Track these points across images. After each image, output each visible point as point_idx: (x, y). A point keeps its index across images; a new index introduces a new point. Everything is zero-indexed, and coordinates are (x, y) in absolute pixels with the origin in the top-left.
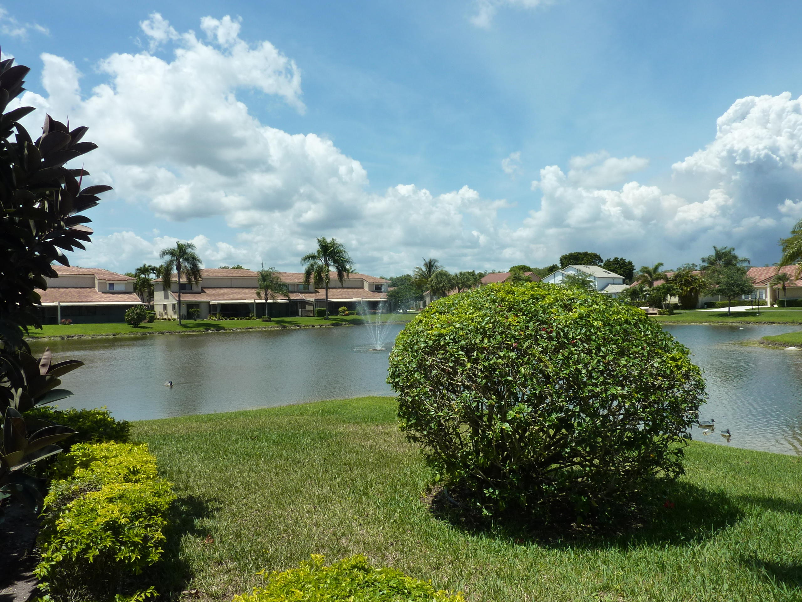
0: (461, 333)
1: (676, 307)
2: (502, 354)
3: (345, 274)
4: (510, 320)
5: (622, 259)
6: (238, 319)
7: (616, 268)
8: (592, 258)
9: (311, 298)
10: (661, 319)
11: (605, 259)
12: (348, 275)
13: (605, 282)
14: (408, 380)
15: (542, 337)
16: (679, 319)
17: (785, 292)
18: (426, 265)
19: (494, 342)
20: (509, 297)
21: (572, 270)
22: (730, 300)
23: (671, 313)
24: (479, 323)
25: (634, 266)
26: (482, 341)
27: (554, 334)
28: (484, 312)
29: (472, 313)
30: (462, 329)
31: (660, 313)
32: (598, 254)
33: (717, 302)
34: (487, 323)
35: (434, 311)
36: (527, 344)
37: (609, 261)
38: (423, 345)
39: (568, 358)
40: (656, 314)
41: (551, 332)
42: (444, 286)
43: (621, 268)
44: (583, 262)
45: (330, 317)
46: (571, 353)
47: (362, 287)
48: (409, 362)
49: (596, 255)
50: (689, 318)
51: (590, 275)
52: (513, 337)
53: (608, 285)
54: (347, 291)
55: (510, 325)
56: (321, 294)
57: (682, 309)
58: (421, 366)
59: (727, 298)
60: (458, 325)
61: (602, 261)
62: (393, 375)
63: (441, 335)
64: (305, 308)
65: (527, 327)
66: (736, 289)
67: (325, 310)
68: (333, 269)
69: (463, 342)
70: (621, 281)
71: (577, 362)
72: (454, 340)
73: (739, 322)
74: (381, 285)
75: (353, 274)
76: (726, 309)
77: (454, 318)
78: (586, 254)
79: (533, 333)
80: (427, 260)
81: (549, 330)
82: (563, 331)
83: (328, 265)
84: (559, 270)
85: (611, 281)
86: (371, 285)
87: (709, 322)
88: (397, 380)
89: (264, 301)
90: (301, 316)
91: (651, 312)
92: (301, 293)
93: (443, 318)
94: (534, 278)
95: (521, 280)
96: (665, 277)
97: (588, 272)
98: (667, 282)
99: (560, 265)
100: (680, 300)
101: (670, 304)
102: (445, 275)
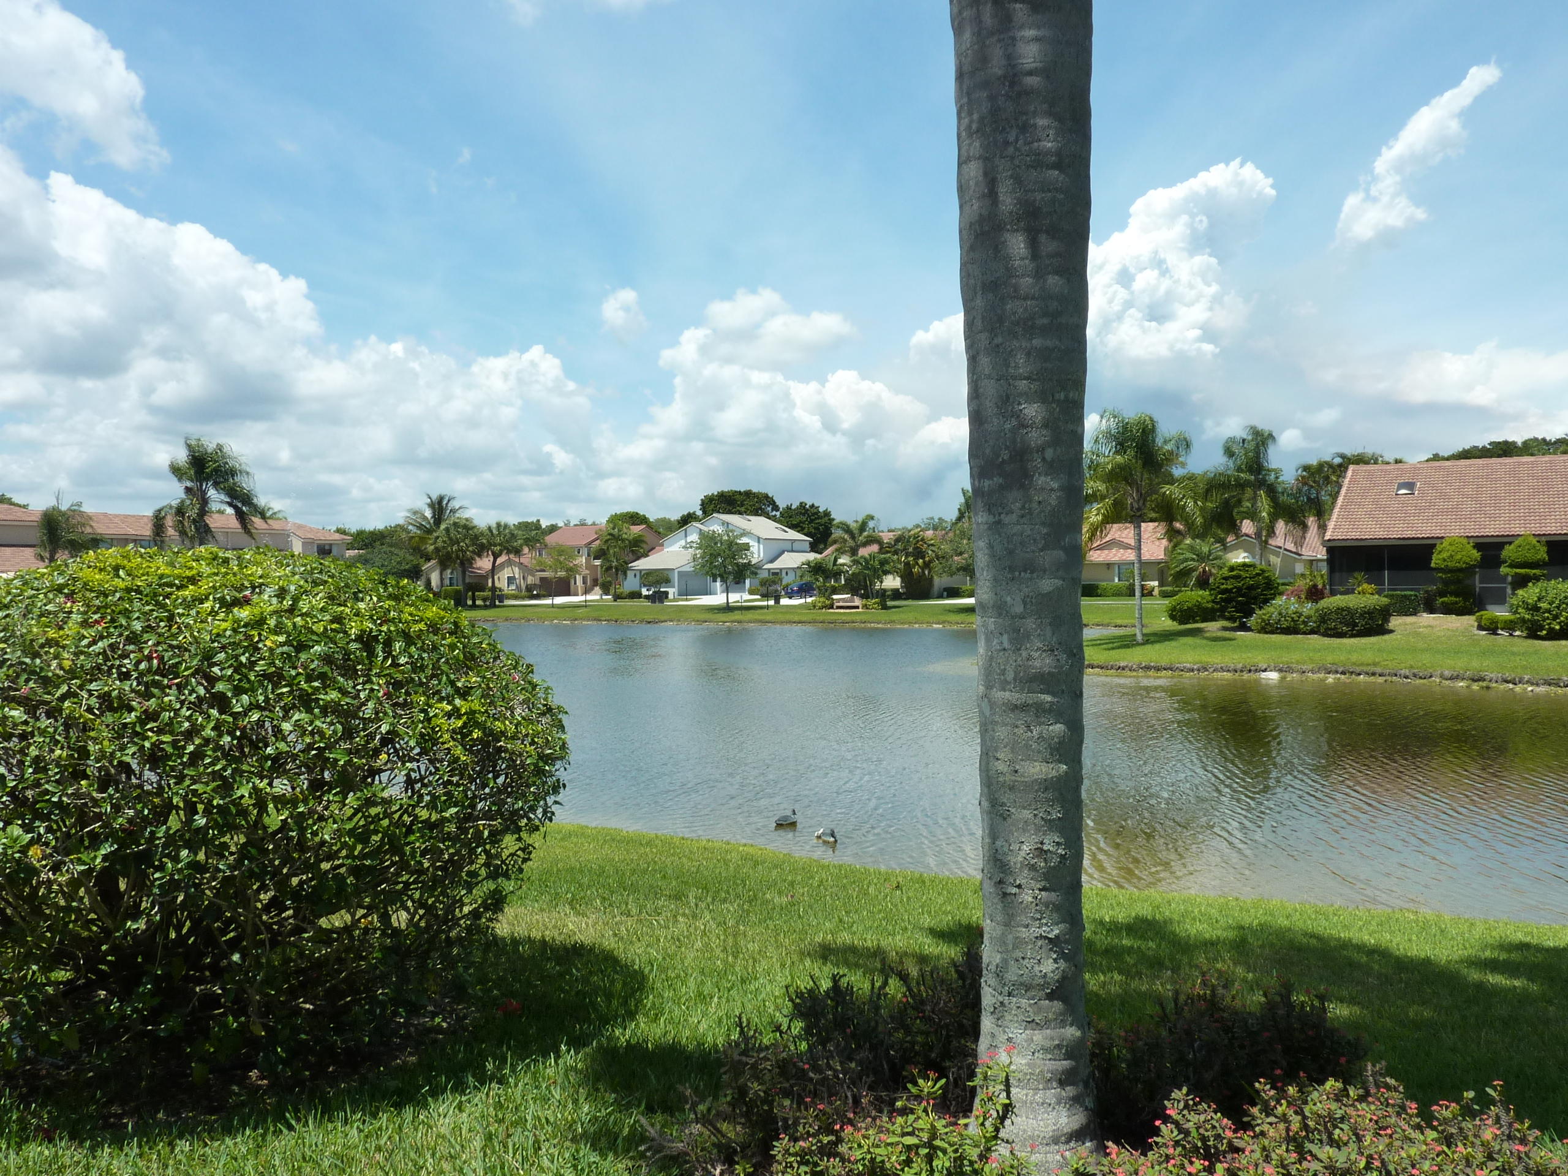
1: (896, 595)
3: (257, 521)
5: (812, 506)
7: (799, 522)
8: (760, 501)
10: (864, 618)
11: (782, 504)
12: (262, 522)
13: (776, 548)
16: (895, 618)
18: (431, 505)
21: (716, 525)
23: (883, 607)
25: (834, 520)
31: (865, 606)
32: (770, 495)
33: (964, 588)
37: (789, 508)
40: (857, 607)
42: (462, 550)
43: (812, 521)
44: (743, 509)
49: (766, 496)
50: (911, 616)
51: (745, 533)
53: (783, 552)
57: (905, 599)
61: (776, 508)
70: (807, 546)
74: (331, 545)
75: (276, 521)
78: (748, 494)
80: (435, 497)
83: (205, 499)
84: (696, 523)
85: (788, 546)
86: (307, 543)
87: (943, 622)
91: (850, 603)
94: (649, 537)
95: (623, 540)
96: (878, 541)
97: (744, 527)
98: (881, 549)
99: (699, 513)
100: (902, 582)
101: (885, 591)
102: (467, 527)
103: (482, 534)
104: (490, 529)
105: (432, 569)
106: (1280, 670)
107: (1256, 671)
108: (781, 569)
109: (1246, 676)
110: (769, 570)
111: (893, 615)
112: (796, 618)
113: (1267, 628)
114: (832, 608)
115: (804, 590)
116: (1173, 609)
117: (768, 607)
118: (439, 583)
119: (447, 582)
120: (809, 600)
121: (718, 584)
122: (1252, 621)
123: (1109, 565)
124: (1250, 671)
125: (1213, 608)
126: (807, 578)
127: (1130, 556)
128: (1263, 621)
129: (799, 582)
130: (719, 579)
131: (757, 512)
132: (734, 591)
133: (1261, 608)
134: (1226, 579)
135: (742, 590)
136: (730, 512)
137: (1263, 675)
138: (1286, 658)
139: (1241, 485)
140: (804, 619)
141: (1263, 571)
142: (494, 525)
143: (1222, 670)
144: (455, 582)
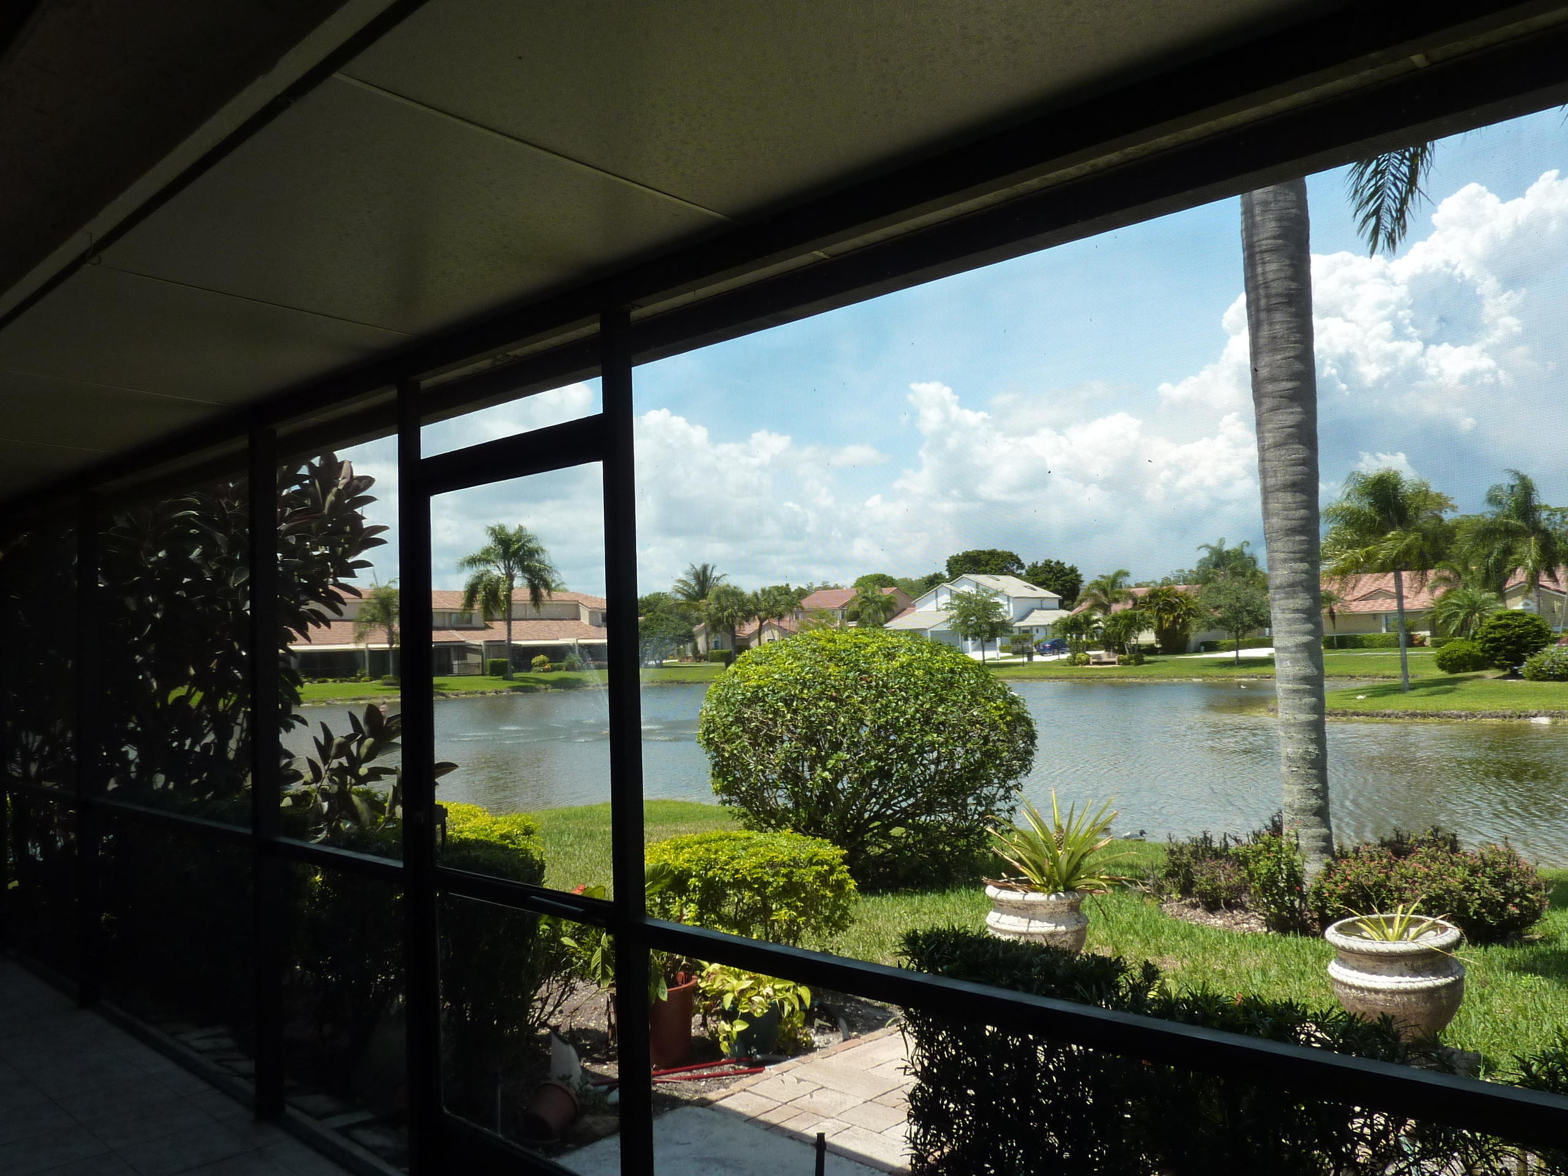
0: (780, 684)
1: (1151, 650)
2: (821, 704)
3: (544, 592)
4: (830, 670)
5: (1058, 563)
6: (335, 682)
7: (1047, 580)
8: (1004, 560)
9: (476, 639)
10: (1121, 673)
11: (1027, 562)
12: (549, 595)
13: (1025, 606)
14: (725, 734)
15: (862, 687)
16: (1153, 672)
17: (1334, 623)
18: (695, 574)
19: (813, 692)
20: (830, 645)
21: (967, 585)
22: (1238, 638)
23: (1140, 662)
24: (798, 673)
25: (1080, 575)
26: (801, 692)
27: (874, 683)
28: (804, 662)
29: (792, 664)
30: (781, 680)
31: (1122, 662)
32: (1015, 554)
33: (1222, 642)
34: (807, 674)
35: (749, 661)
36: (846, 694)
37: (1035, 566)
38: (740, 697)
39: (887, 706)
40: (1114, 663)
41: (871, 682)
42: (731, 616)
43: (1058, 579)
44: (988, 569)
45: (516, 675)
46: (890, 702)
47: (577, 618)
48: (727, 716)
49: (1011, 555)
50: (1168, 670)
51: (997, 593)
52: (833, 687)
53: (1032, 611)
54: (547, 626)
55: (830, 675)
56: (498, 631)
57: (1160, 654)
58: (739, 720)
59: (1234, 633)
60: (777, 676)
61: (1022, 566)
62: (708, 731)
63: (759, 687)
64: (465, 658)
65: (847, 678)
66: (1247, 619)
67: (505, 663)
68: (520, 582)
69: (783, 693)
70: (1056, 604)
71: (894, 710)
72: (773, 690)
73: (1253, 677)
75: (559, 594)
76: (1232, 654)
77: (772, 669)
78: (992, 554)
79: (853, 683)
81: (869, 680)
82: (882, 681)
83: (511, 577)
84: (945, 585)
85: (1037, 603)
86: (592, 612)
87: (1204, 676)
88: (711, 736)
89: (387, 646)
90: (459, 675)
91: (1105, 659)
92: (457, 629)
93: (760, 668)
94: (900, 600)
95: (876, 603)
96: (1131, 596)
97: (995, 587)
98: (1135, 604)
99: (946, 575)
100: (1157, 637)
101: (1139, 646)
102: (734, 594)
103: (748, 600)
104: (756, 595)
105: (700, 632)
106: (1552, 716)
107: (1526, 716)
108: (1031, 627)
109: (1516, 722)
110: (1019, 628)
111: (1152, 670)
112: (1053, 674)
113: (1540, 675)
114: (1088, 663)
115: (1057, 647)
116: (1443, 658)
117: (1023, 664)
118: (706, 648)
119: (712, 645)
120: (1064, 656)
121: (970, 642)
122: (1523, 669)
123: (1375, 616)
124: (1520, 717)
125: (1483, 657)
126: (1058, 636)
127: (1391, 605)
128: (1535, 668)
129: (1051, 639)
130: (970, 638)
131: (1002, 571)
132: (989, 650)
133: (1531, 656)
134: (1494, 627)
135: (994, 648)
136: (978, 573)
137: (1533, 720)
138: (1557, 704)
139: (1511, 533)
140: (1060, 674)
141: (1533, 620)
142: (759, 592)
143: (1491, 716)
144: (719, 645)
